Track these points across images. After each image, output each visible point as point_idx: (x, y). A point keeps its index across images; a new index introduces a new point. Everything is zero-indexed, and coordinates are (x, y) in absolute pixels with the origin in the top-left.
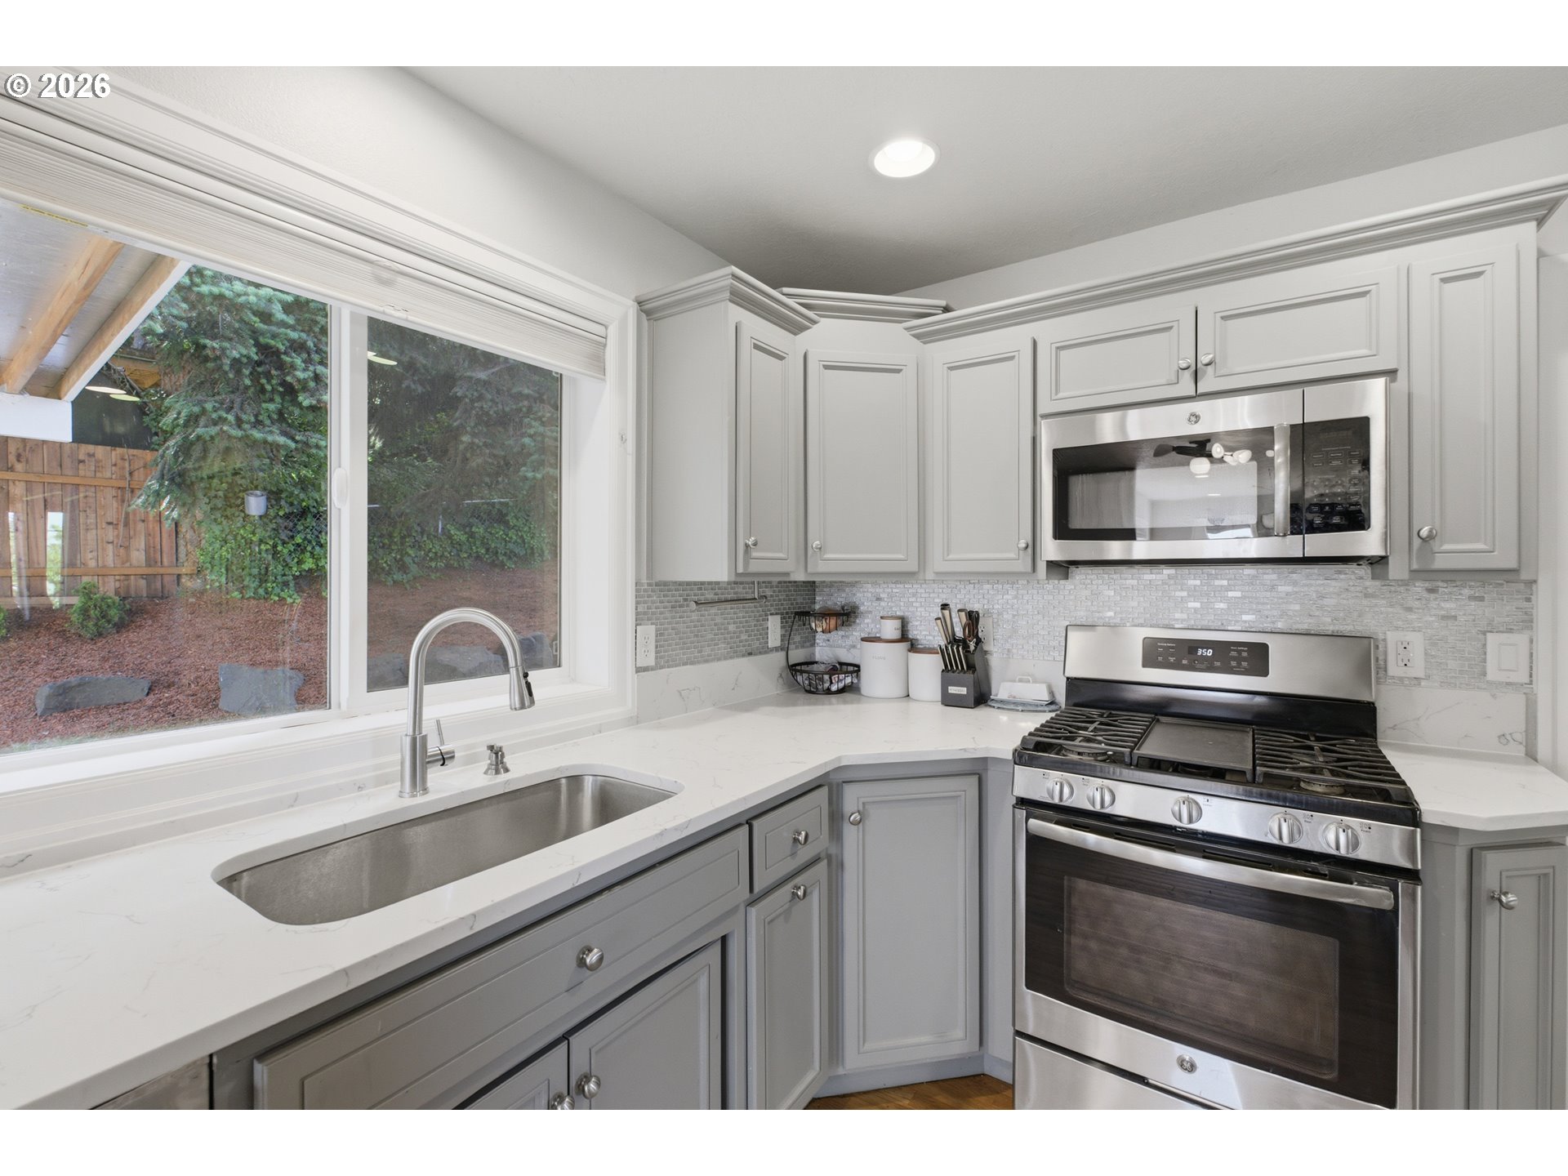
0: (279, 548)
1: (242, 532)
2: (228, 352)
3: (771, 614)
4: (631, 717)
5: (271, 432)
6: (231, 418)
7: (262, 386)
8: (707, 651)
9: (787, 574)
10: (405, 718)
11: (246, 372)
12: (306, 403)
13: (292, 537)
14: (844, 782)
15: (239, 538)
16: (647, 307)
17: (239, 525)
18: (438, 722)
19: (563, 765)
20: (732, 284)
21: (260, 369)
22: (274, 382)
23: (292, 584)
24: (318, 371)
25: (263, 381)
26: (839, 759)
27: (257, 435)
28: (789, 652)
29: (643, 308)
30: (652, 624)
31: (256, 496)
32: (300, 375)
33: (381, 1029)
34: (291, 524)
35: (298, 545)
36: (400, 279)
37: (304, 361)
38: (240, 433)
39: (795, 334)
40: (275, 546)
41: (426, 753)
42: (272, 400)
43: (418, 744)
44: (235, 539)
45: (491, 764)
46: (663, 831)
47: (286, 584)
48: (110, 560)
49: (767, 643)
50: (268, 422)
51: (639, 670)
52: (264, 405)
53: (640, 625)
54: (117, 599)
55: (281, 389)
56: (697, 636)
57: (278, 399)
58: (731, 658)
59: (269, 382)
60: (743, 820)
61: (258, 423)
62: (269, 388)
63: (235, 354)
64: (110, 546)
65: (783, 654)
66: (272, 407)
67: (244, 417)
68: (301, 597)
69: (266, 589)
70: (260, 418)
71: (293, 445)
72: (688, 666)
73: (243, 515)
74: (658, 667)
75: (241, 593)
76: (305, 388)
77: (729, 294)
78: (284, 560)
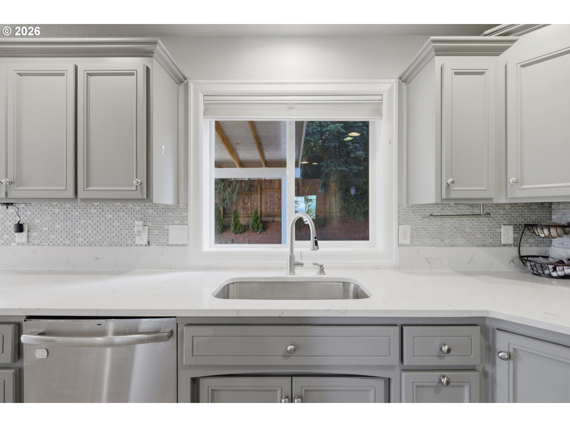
0: (359, 204)
1: (349, 199)
2: (331, 145)
3: (504, 225)
4: (395, 266)
5: (343, 167)
6: (333, 165)
7: (341, 154)
8: (447, 241)
9: (491, 199)
10: (288, 250)
11: (337, 150)
12: (352, 156)
13: (362, 200)
14: (498, 329)
15: (349, 201)
16: (403, 78)
17: (349, 197)
18: (301, 252)
19: (344, 277)
20: (433, 46)
21: (340, 149)
22: (344, 152)
23: (362, 215)
24: (355, 145)
25: (341, 152)
26: (487, 312)
27: (339, 169)
28: (521, 248)
29: (402, 79)
30: (408, 225)
31: (353, 188)
32: (350, 147)
33: (214, 334)
34: (362, 196)
35: (364, 203)
36: (296, 106)
37: (352, 144)
38: (335, 169)
39: (498, 55)
40: (357, 203)
41: (294, 262)
42: (343, 158)
43: (292, 258)
44: (348, 201)
45: (319, 271)
46: (329, 310)
47: (360, 215)
48: (322, 209)
49: (501, 241)
50: (342, 164)
51: (399, 245)
52: (341, 160)
53: (402, 225)
54: (323, 218)
55: (346, 154)
56: (440, 233)
57: (345, 157)
58: (468, 246)
59: (343, 152)
60: (400, 323)
61: (339, 166)
62: (343, 154)
63: (332, 145)
64: (322, 205)
65: (516, 249)
66: (343, 160)
67: (336, 164)
68: (364, 219)
69: (355, 216)
70: (340, 164)
71: (348, 170)
72: (434, 247)
73: (350, 194)
74: (412, 244)
75: (349, 217)
76: (352, 152)
77: (434, 52)
78: (360, 208)
